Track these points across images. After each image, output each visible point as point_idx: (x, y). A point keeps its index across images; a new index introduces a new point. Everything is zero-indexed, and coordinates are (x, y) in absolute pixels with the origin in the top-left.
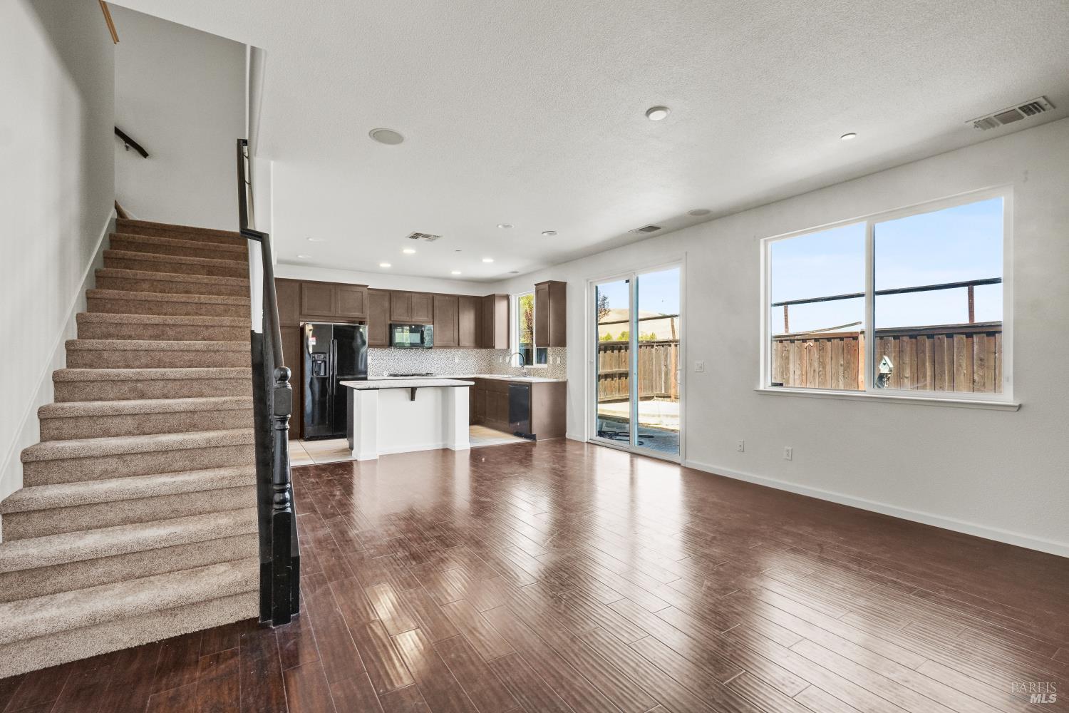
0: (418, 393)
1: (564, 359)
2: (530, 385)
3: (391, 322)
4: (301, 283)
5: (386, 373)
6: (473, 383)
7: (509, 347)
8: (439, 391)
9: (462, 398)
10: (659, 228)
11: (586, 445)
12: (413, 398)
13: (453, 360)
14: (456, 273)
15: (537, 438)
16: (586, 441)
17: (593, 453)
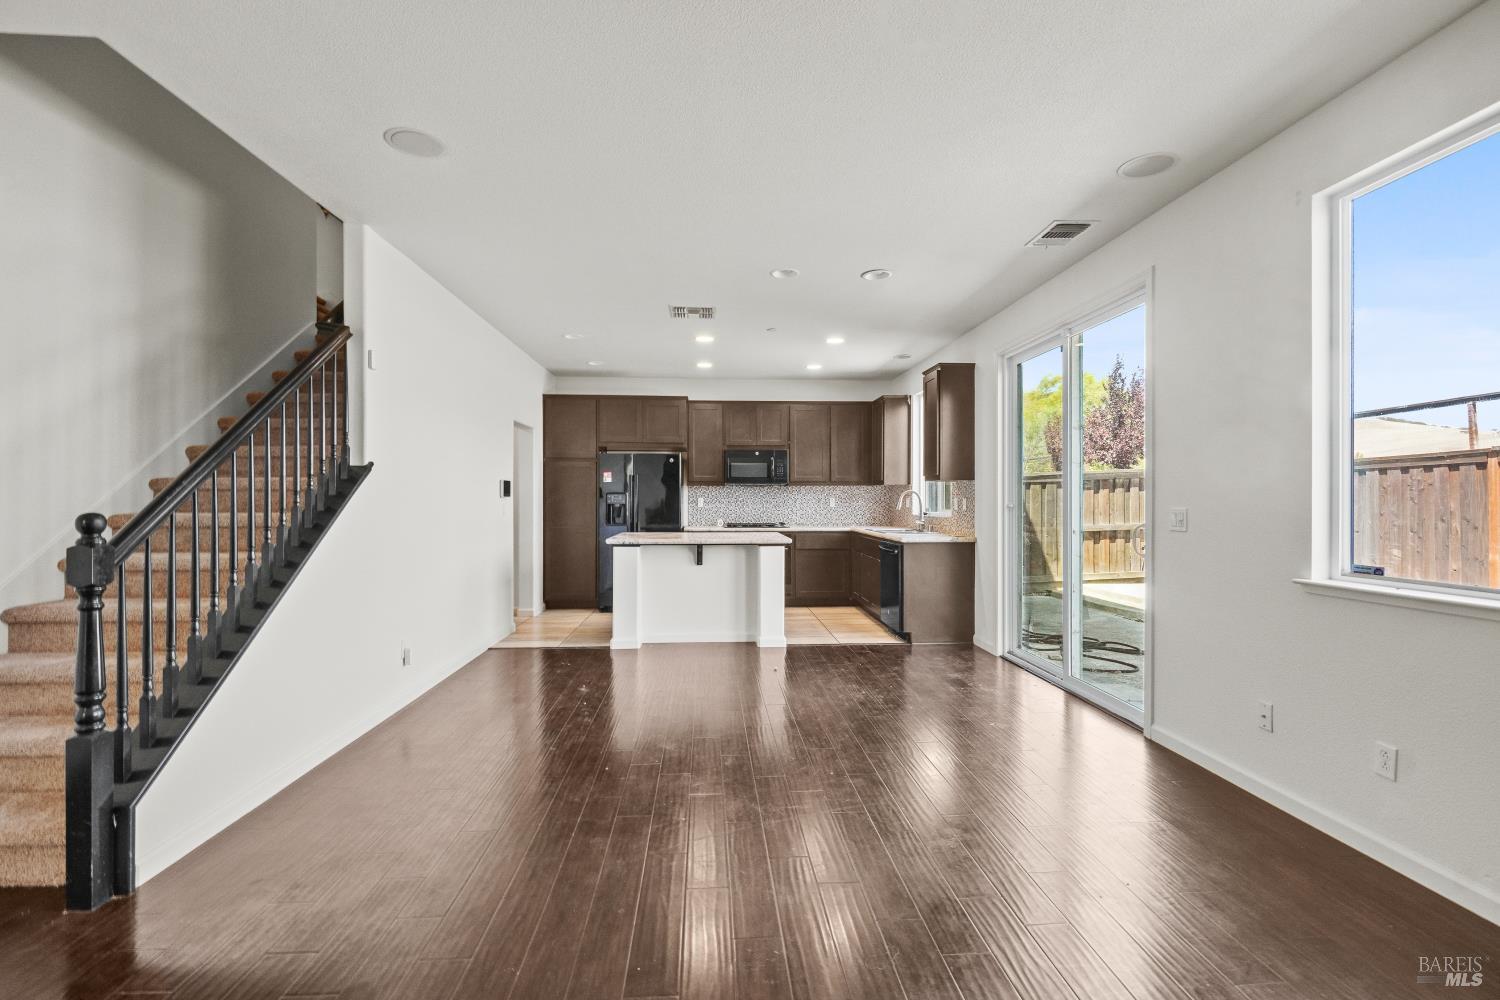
0: (706, 552)
1: (971, 499)
2: (899, 546)
3: (726, 448)
4: (598, 399)
5: (720, 521)
6: (789, 541)
7: (909, 483)
8: (742, 553)
9: (773, 565)
10: (1083, 227)
11: (1000, 661)
12: (699, 561)
13: (827, 503)
14: (814, 368)
15: (913, 639)
16: (1000, 653)
17: (1013, 678)
